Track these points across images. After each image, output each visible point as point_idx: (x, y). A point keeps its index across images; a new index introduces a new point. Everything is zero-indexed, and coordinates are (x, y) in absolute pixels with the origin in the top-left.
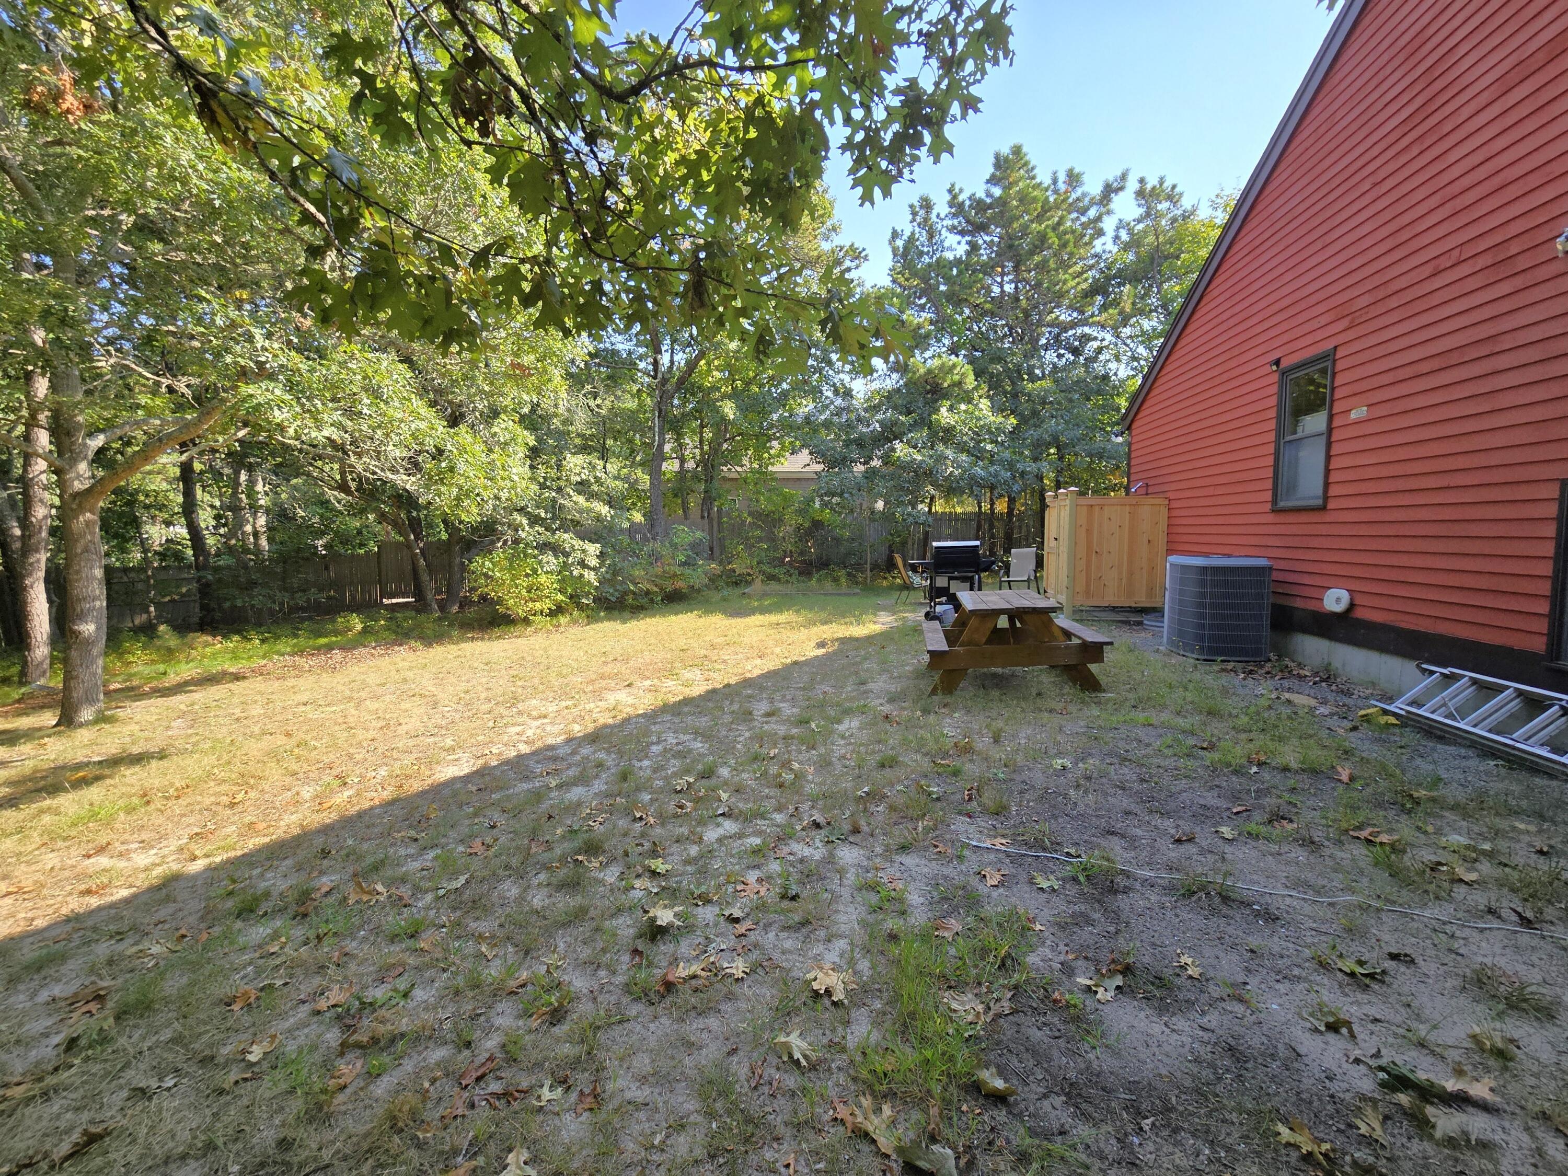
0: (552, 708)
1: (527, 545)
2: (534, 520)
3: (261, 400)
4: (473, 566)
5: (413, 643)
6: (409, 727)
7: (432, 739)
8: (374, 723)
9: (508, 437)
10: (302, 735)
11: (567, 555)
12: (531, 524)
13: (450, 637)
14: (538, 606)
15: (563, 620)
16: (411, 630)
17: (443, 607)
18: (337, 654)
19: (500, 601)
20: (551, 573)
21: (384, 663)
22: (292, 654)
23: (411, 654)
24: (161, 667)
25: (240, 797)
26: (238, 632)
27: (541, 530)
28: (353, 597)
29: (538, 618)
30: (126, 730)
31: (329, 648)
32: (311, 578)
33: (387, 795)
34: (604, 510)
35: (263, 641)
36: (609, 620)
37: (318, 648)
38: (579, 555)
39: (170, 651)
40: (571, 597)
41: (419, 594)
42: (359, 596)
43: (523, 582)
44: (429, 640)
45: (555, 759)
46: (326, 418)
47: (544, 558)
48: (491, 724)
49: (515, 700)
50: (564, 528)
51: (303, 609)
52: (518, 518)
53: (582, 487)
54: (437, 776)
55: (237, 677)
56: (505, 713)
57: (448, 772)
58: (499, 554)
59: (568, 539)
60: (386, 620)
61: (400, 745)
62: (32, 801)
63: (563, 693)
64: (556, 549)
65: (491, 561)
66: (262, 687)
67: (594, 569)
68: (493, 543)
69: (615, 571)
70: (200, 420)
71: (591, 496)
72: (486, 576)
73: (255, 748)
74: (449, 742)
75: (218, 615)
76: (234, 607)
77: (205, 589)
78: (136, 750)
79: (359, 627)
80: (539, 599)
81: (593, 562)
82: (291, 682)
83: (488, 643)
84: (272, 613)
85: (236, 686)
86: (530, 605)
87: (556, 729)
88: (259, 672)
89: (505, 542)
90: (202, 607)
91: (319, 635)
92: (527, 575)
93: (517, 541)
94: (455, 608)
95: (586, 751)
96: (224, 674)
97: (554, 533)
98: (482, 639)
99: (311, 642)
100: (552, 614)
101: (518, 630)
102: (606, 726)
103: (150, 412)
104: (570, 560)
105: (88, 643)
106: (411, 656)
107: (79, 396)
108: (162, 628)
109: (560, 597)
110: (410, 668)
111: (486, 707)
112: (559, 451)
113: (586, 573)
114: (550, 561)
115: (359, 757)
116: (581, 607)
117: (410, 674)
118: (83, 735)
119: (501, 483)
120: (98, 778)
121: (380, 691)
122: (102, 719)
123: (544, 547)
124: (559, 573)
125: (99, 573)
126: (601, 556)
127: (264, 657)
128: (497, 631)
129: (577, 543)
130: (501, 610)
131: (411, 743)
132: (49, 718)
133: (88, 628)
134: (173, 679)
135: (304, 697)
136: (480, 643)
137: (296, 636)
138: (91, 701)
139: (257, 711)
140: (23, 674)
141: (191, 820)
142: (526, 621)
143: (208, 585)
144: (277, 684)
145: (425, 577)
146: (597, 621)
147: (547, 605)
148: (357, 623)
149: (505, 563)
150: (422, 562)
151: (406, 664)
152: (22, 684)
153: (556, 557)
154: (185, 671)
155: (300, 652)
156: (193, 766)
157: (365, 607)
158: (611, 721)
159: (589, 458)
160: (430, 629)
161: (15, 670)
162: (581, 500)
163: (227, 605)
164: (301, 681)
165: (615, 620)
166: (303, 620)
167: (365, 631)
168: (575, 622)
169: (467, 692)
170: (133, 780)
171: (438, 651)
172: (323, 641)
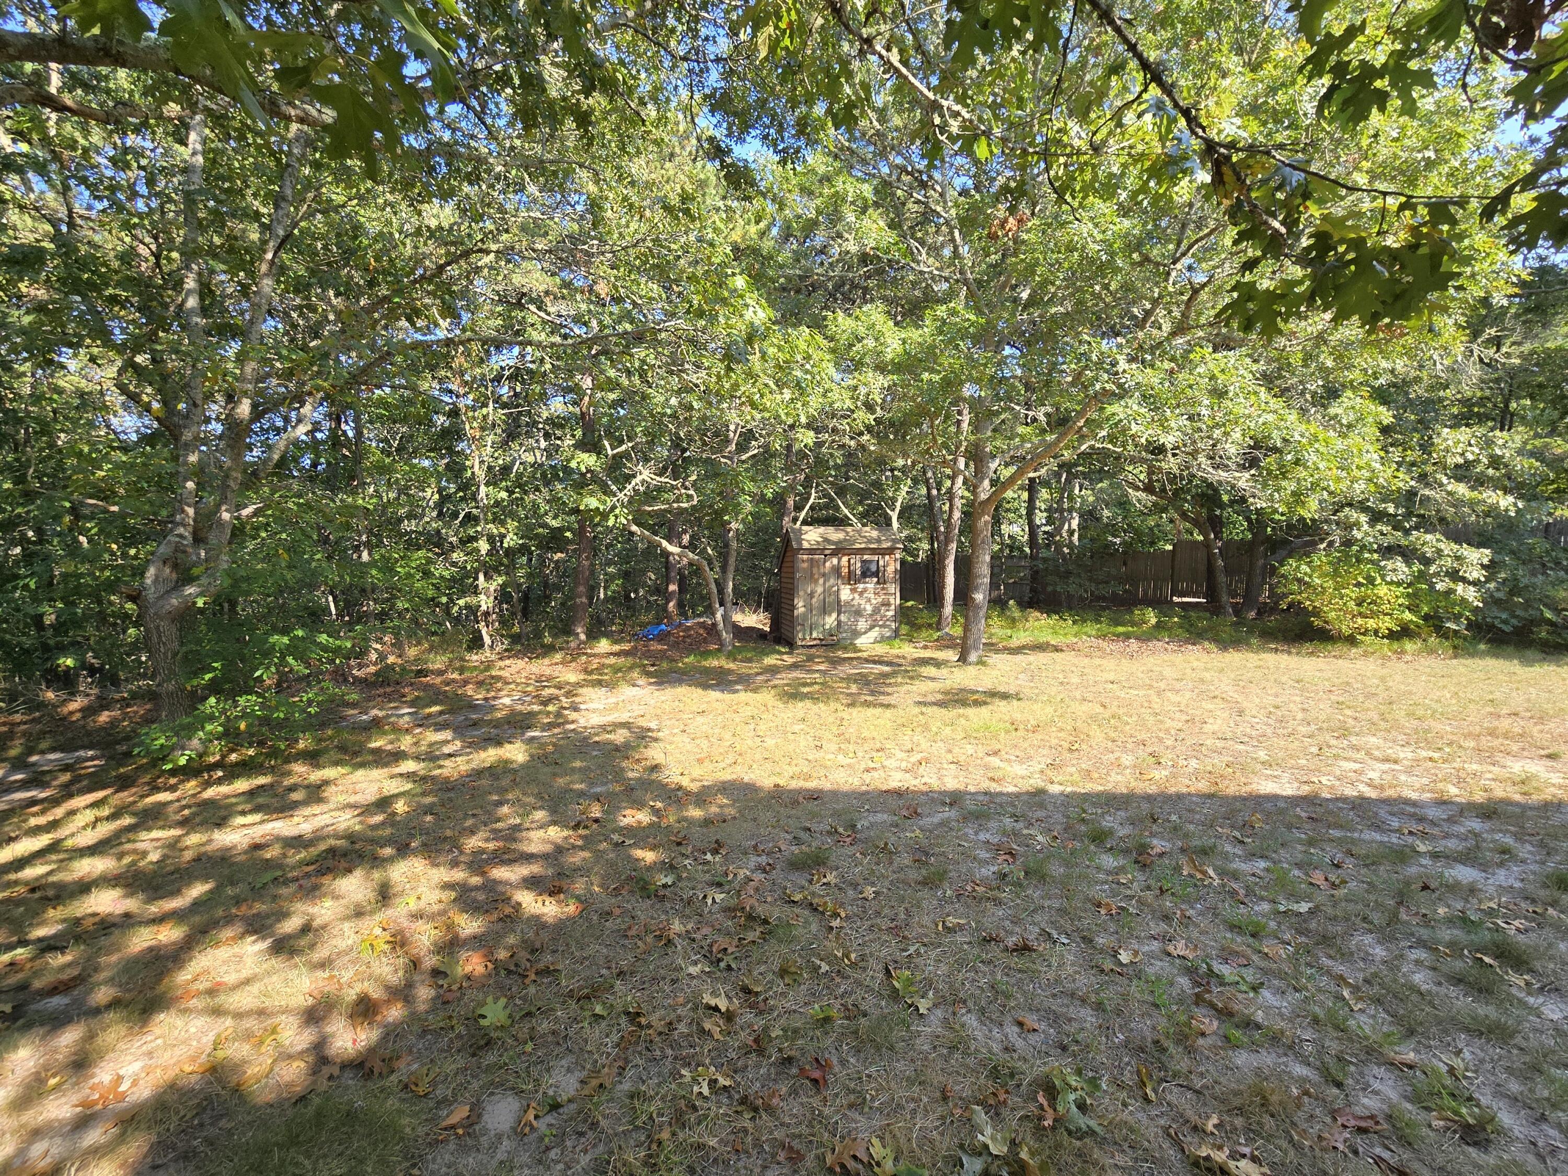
0: (1406, 754)
1: (1363, 548)
2: (1377, 517)
3: (1122, 416)
4: (1283, 570)
5: (1207, 644)
6: (1216, 727)
7: (1242, 747)
8: (1178, 715)
9: (1352, 417)
10: (1114, 709)
11: (1427, 562)
12: (1373, 521)
13: (1248, 644)
14: (1371, 623)
15: (1409, 646)
16: (1205, 630)
17: (1238, 611)
18: (1134, 644)
19: (1316, 613)
20: (1399, 584)
21: (1178, 658)
22: (1098, 637)
23: (1205, 655)
24: (1009, 632)
25: (1077, 746)
26: (1056, 613)
27: (1385, 529)
28: (1145, 592)
29: (1367, 639)
30: (995, 673)
31: (1127, 636)
32: (1114, 571)
33: (1203, 786)
34: (1506, 502)
35: (1074, 622)
36: (1496, 656)
37: (1118, 636)
38: (1449, 562)
39: (1014, 620)
40: (1426, 618)
41: (1212, 594)
42: (1150, 592)
43: (1352, 592)
44: (1224, 645)
45: (1421, 819)
46: (1173, 424)
47: (1389, 565)
48: (1315, 750)
49: (1344, 732)
50: (1425, 524)
51: (1104, 598)
52: (1354, 515)
53: (1463, 472)
54: (1254, 786)
55: (1057, 649)
56: (1333, 742)
57: (1267, 787)
58: (1320, 557)
59: (1430, 541)
60: (1180, 617)
61: (1208, 742)
62: (954, 707)
63: (1422, 738)
64: (1408, 554)
65: (1309, 564)
66: (1076, 661)
67: (1475, 583)
68: (1314, 544)
69: (1514, 589)
70: (1058, 440)
71: (1479, 482)
72: (1299, 581)
73: (1082, 710)
74: (1262, 755)
75: (1042, 597)
76: (1055, 591)
77: (1035, 575)
78: (1002, 689)
79: (1153, 621)
80: (1373, 615)
81: (1476, 574)
82: (1097, 661)
83: (1296, 659)
84: (1082, 599)
85: (1056, 655)
86: (1360, 621)
87: (1418, 782)
88: (1072, 647)
89: (1331, 544)
90: (1032, 590)
91: (1117, 624)
92: (1359, 585)
93: (1348, 543)
94: (1252, 614)
95: (1476, 825)
96: (1048, 644)
97: (1407, 532)
98: (1289, 653)
99: (1112, 629)
100: (1392, 636)
101: (1339, 649)
102: (1508, 802)
103: (1023, 439)
104: (1433, 569)
105: (978, 607)
106: (1205, 657)
107: (989, 433)
108: (1011, 602)
109: (1408, 616)
110: (1206, 669)
111: (1303, 729)
112: (1424, 425)
113: (1460, 588)
114: (1399, 568)
115: (1169, 743)
116: (1443, 633)
117: (1207, 676)
118: (971, 670)
119: (1356, 473)
120: (985, 703)
121: (1178, 686)
122: (981, 662)
123: (1389, 551)
124: (1410, 585)
125: (988, 558)
126: (1491, 567)
127: (1075, 635)
128: (1308, 647)
129: (1448, 547)
130: (1317, 623)
131: (1220, 744)
132: (951, 655)
133: (979, 597)
134: (1015, 643)
135: (1111, 677)
136: (1285, 656)
137: (1098, 621)
138: (977, 649)
139: (1075, 680)
140: (939, 623)
141: (1045, 752)
142: (1351, 640)
143: (1037, 572)
144: (1086, 660)
145: (1222, 579)
146: (1472, 655)
147: (1386, 624)
148: (1152, 617)
149: (1328, 569)
150: (1220, 562)
151: (1201, 665)
152: (939, 629)
153: (1408, 563)
154: (1021, 637)
155: (1103, 637)
156: (1038, 712)
157: (1159, 603)
158: (1517, 797)
159: (1480, 431)
160: (1226, 632)
161: (935, 620)
162: (1462, 489)
163: (1050, 589)
164: (1104, 662)
165: (1508, 657)
166: (1104, 609)
167: (1159, 626)
168: (1432, 652)
169: (1277, 707)
170: (1003, 709)
171: (1234, 657)
172: (1121, 629)
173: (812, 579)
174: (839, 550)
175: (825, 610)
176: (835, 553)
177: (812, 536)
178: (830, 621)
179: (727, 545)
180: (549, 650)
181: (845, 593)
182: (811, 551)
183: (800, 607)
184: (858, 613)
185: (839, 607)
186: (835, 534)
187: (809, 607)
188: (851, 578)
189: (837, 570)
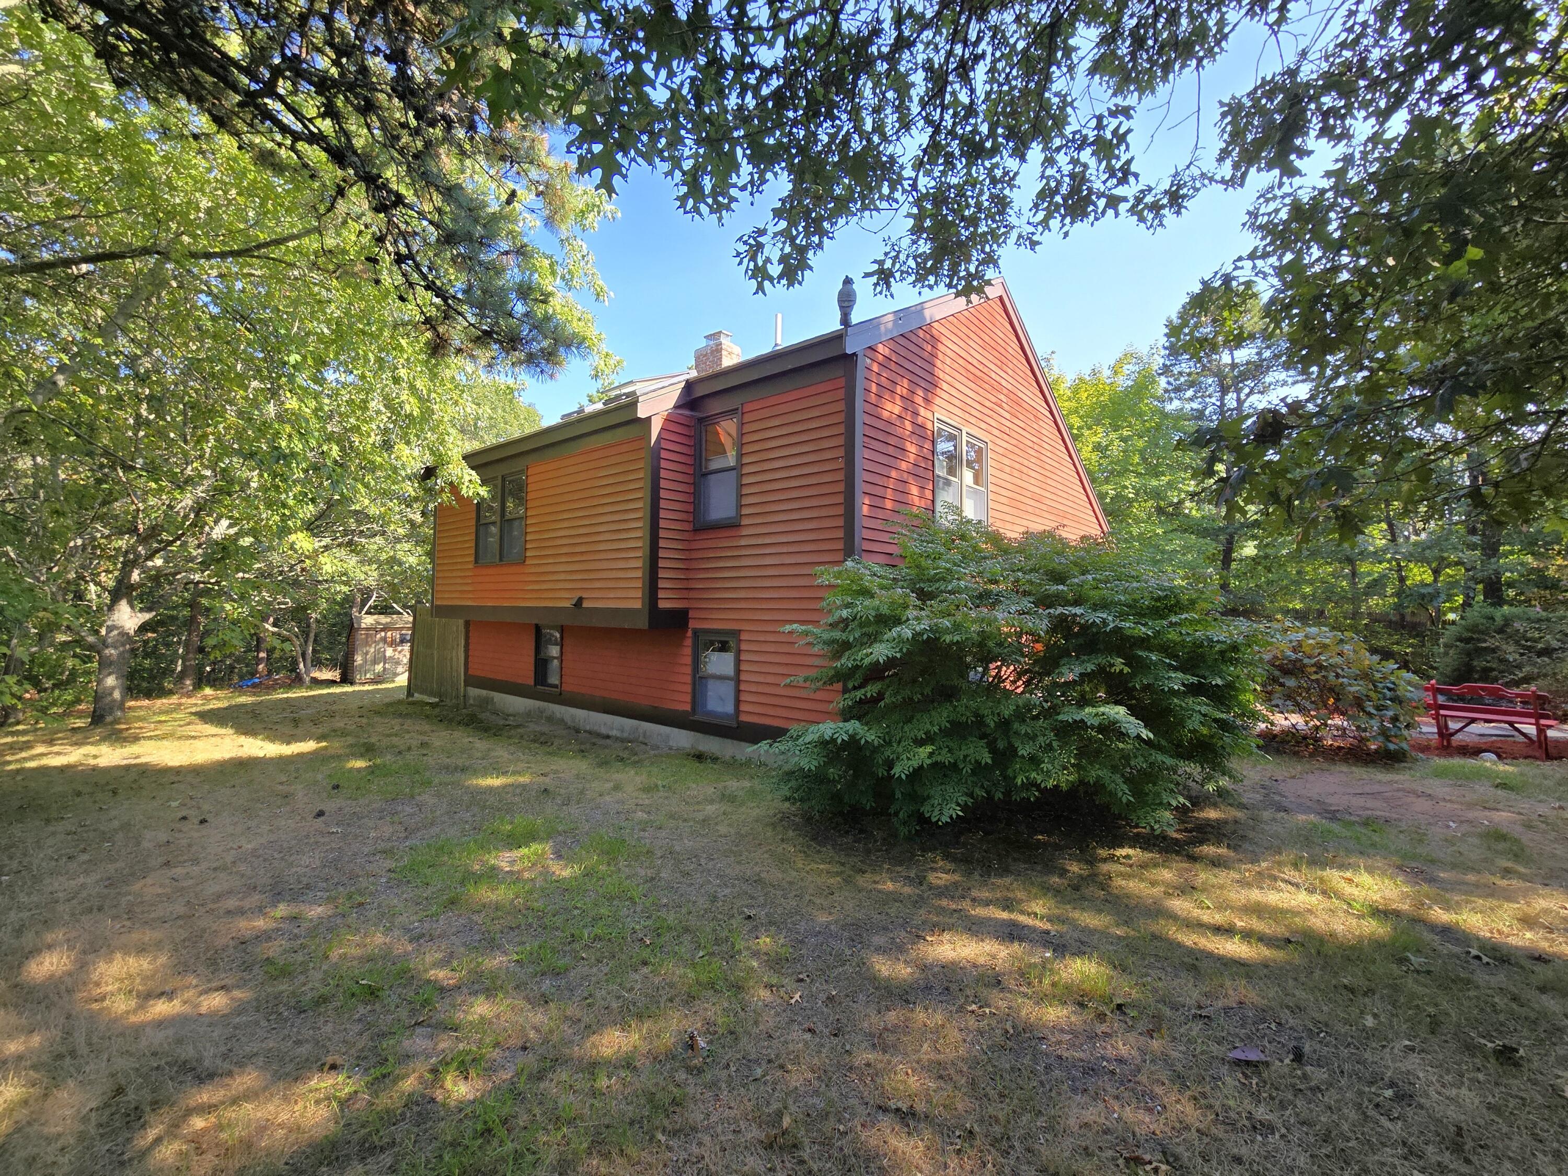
173: (367, 644)
174: (386, 628)
175: (375, 662)
176: (382, 630)
177: (368, 620)
178: (379, 668)
179: (308, 626)
180: (171, 693)
181: (389, 652)
182: (367, 629)
183: (359, 659)
184: (398, 663)
185: (385, 660)
186: (384, 619)
187: (365, 661)
188: (393, 643)
189: (384, 640)
